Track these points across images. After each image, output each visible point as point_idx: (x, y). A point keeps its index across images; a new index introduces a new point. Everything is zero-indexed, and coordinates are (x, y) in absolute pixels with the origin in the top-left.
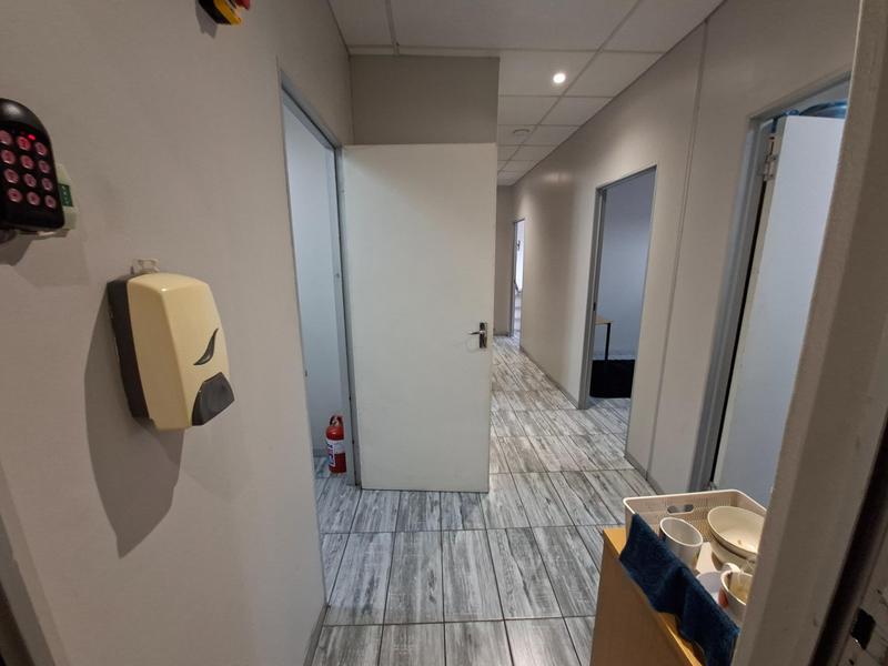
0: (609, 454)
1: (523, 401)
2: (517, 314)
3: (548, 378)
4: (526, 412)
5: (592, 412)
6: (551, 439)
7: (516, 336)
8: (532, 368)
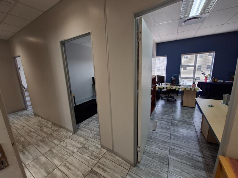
0: (96, 149)
1: (46, 144)
2: (28, 99)
3: (54, 124)
4: (50, 150)
5: (79, 132)
6: (71, 159)
7: (30, 108)
8: (44, 122)
